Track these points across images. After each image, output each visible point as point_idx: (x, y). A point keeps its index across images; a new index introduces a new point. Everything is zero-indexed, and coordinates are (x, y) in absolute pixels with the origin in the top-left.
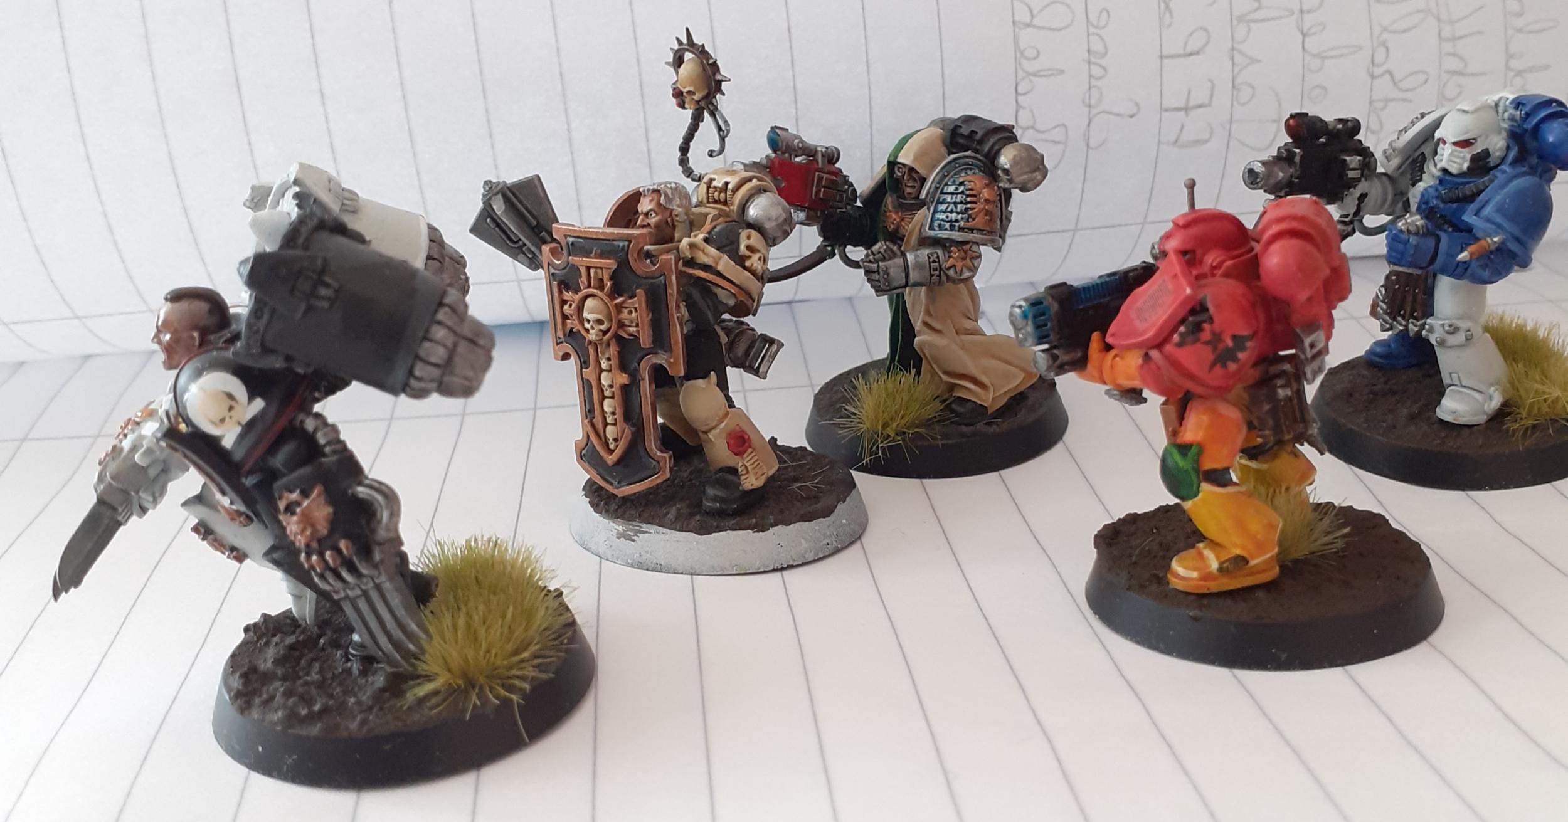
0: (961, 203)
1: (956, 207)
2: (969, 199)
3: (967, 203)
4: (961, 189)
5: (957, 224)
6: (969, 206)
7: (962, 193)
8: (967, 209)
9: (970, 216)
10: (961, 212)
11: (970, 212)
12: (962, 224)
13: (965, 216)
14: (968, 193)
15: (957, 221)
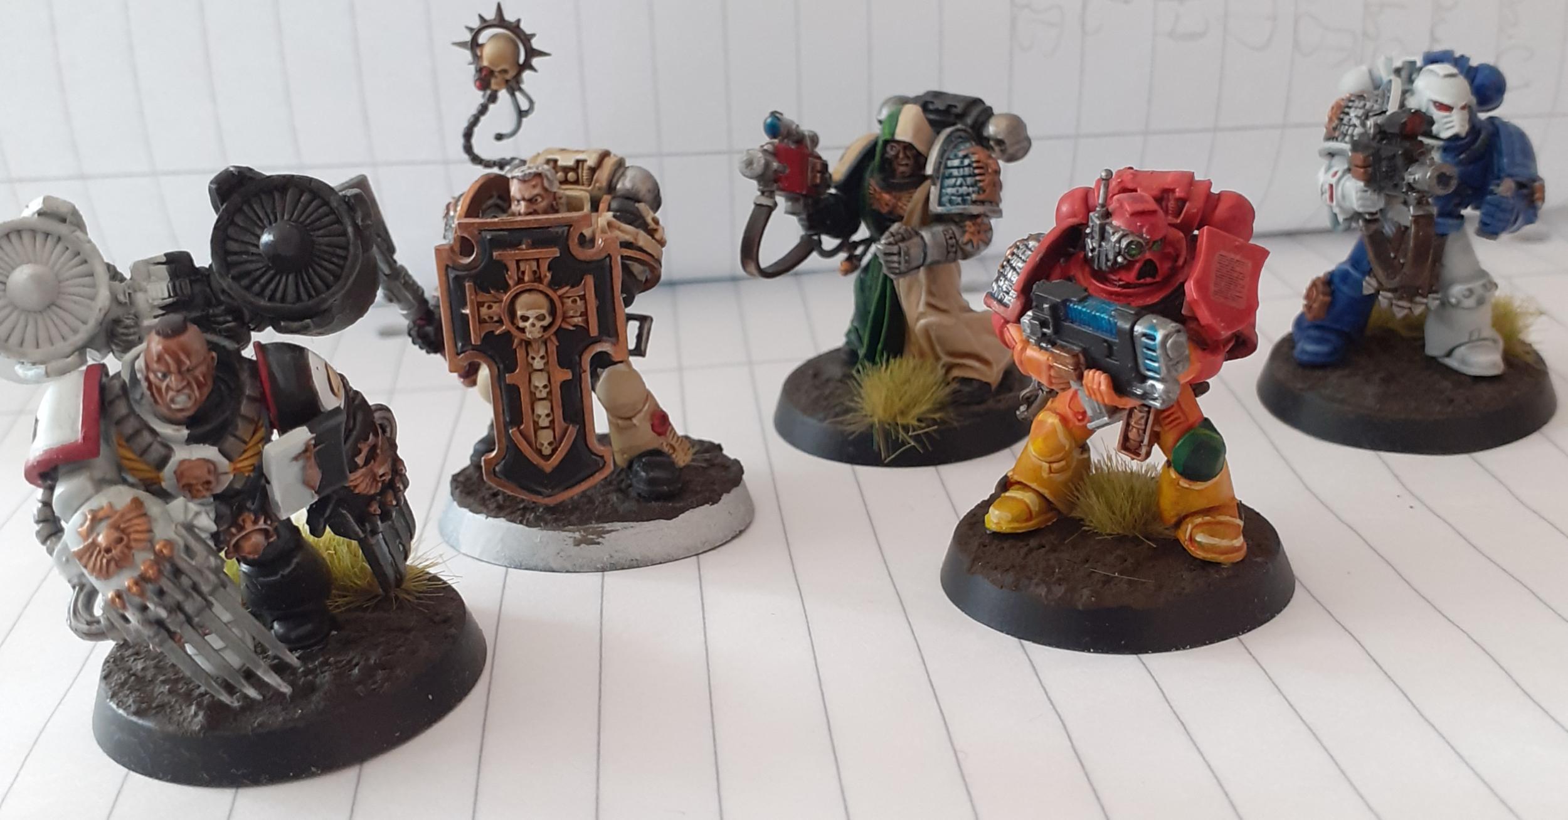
0: (970, 176)
1: (965, 181)
2: (977, 171)
3: (975, 175)
4: (966, 162)
5: (968, 198)
6: (978, 178)
7: (969, 165)
8: (977, 182)
9: (980, 188)
10: (972, 186)
11: (981, 184)
12: (974, 196)
13: (976, 189)
14: (975, 165)
15: (968, 194)
